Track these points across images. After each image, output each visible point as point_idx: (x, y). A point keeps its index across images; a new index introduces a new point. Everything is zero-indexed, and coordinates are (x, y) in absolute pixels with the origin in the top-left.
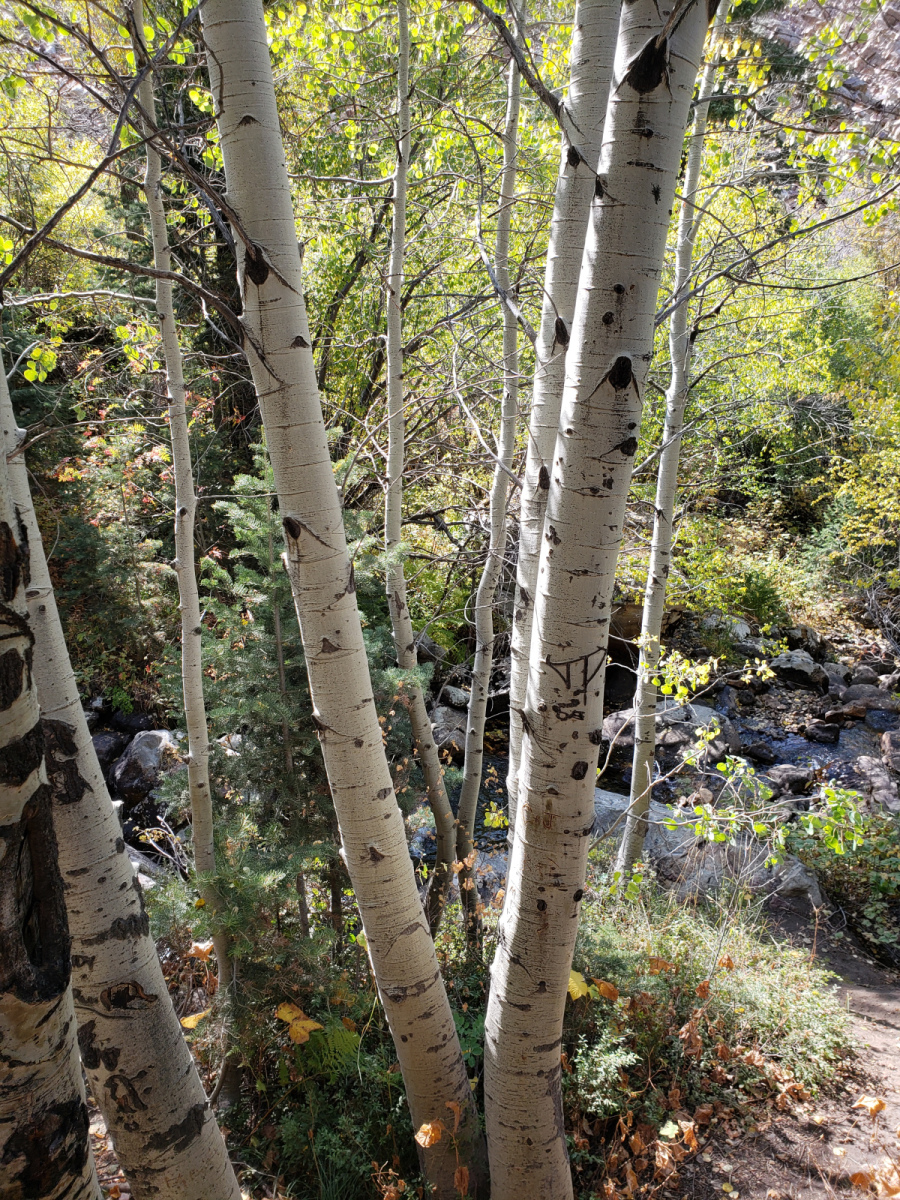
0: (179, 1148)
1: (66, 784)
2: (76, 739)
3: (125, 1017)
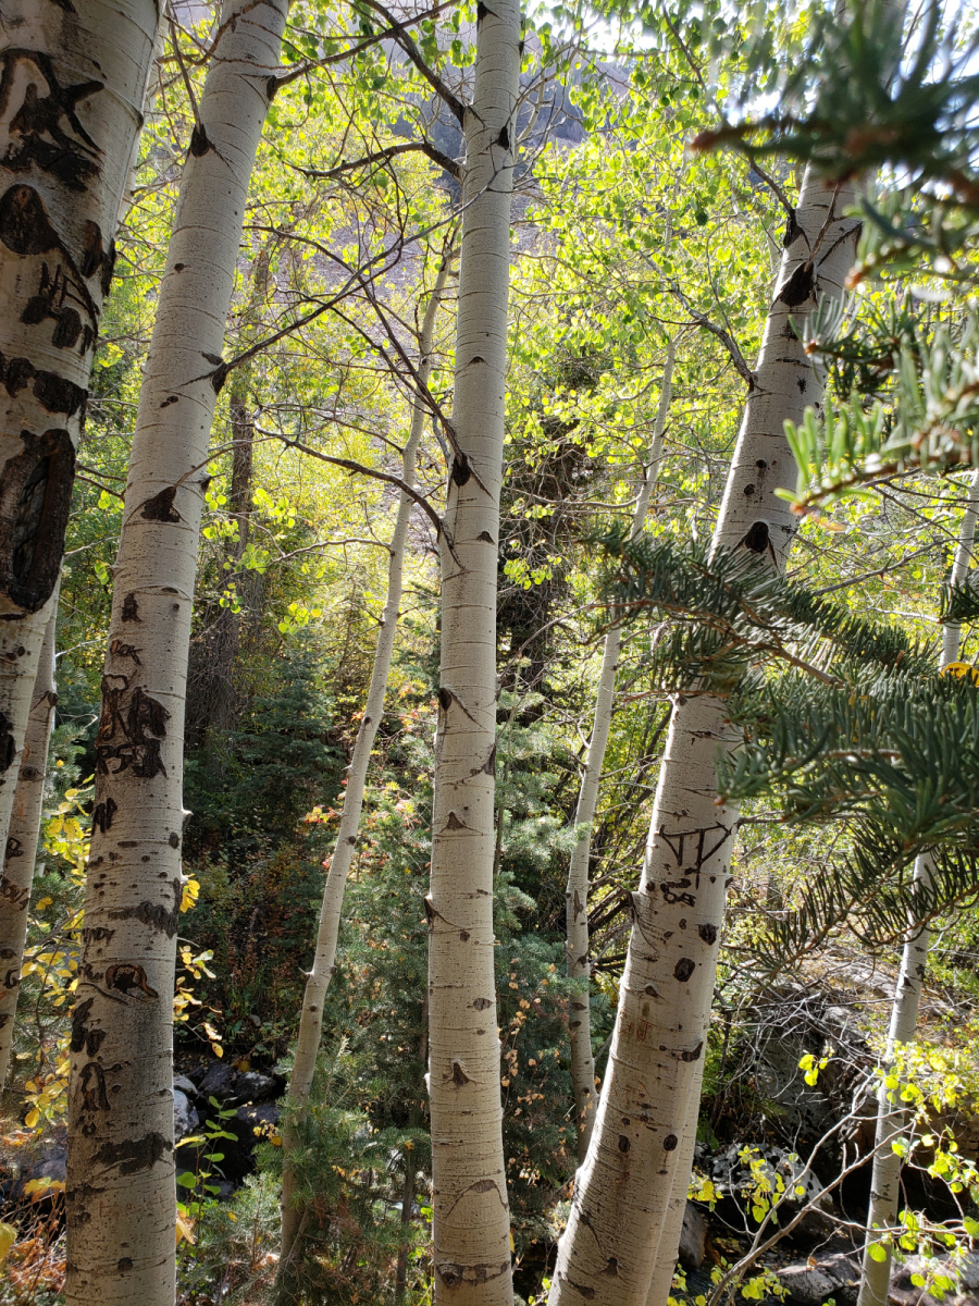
0: (127, 1169)
1: (144, 759)
2: (167, 725)
3: (120, 1001)
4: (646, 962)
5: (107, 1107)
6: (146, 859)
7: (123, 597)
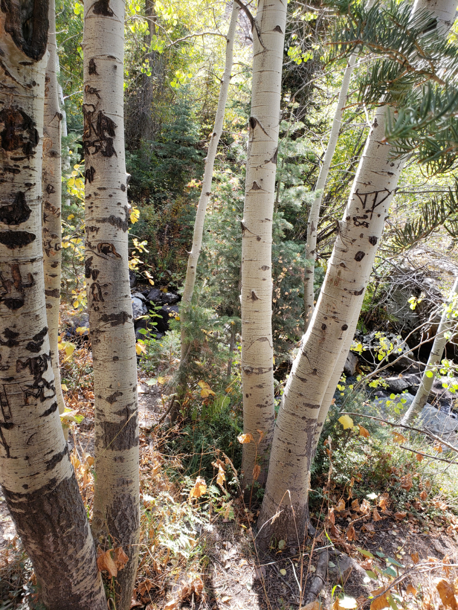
0: (113, 324)
1: (106, 148)
2: (116, 131)
3: (105, 258)
4: (342, 253)
5: (103, 300)
6: (111, 196)
7: (88, 61)
